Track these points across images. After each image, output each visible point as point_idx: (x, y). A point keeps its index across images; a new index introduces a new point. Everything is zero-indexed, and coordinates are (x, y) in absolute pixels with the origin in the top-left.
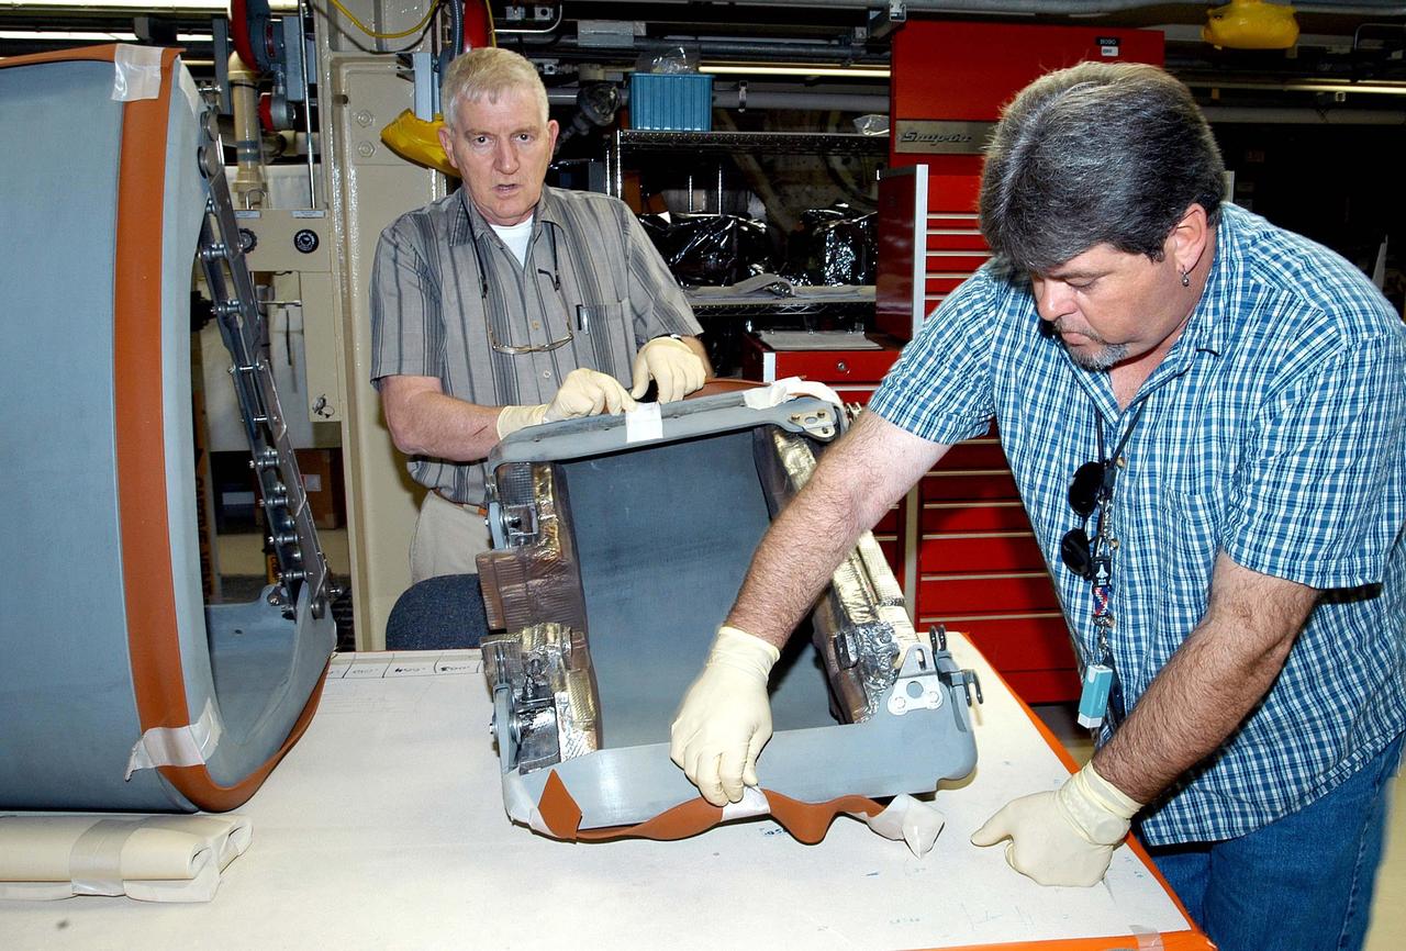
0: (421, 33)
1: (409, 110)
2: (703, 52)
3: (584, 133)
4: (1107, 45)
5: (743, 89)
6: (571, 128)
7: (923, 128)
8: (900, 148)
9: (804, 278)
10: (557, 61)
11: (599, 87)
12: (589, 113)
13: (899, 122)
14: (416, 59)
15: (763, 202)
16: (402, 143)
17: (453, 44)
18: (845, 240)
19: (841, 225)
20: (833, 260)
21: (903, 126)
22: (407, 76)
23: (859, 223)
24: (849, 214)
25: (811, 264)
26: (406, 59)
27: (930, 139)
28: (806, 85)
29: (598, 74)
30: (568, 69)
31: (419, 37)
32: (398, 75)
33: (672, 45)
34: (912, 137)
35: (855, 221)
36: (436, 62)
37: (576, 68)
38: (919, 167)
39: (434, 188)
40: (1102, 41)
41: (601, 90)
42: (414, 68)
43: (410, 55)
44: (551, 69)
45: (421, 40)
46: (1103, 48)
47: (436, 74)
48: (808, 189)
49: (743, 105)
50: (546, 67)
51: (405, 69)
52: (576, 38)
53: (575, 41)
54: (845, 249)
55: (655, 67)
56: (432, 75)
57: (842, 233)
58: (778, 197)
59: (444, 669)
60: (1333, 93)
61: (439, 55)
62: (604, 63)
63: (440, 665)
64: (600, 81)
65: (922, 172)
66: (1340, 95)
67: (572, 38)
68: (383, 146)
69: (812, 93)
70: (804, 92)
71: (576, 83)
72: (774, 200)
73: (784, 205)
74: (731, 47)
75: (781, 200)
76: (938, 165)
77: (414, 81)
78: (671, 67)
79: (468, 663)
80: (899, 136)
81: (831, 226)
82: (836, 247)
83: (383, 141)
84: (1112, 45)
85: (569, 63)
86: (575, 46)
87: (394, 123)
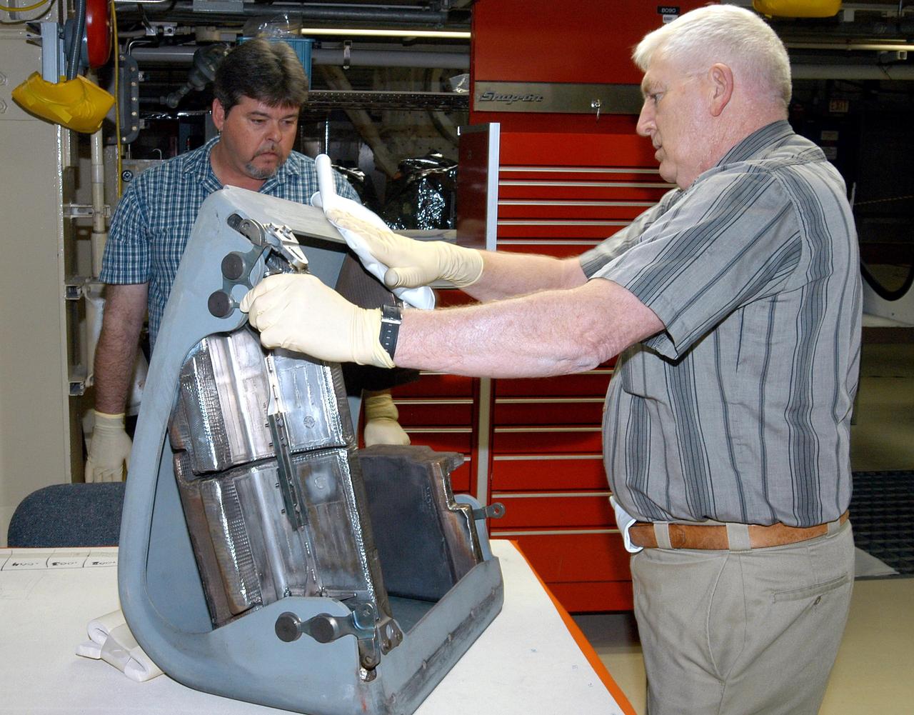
0: (50, 3)
1: (37, 73)
2: (304, 17)
3: (201, 89)
4: (668, 14)
5: (348, 48)
6: (188, 84)
7: (500, 88)
8: (478, 106)
9: (398, 222)
10: (176, 24)
11: (215, 47)
12: (204, 70)
13: (477, 84)
14: (44, 27)
15: (372, 149)
16: (30, 102)
17: (77, 13)
18: (436, 188)
19: (433, 174)
20: (424, 205)
21: (481, 87)
22: (36, 42)
23: (449, 171)
24: (442, 163)
25: (406, 209)
26: (35, 28)
27: (507, 98)
28: (404, 45)
29: (214, 35)
30: (186, 30)
31: (48, 7)
32: (28, 42)
33: (279, 11)
34: (490, 96)
35: (445, 170)
36: (61, 30)
37: (193, 30)
38: (492, 125)
39: (59, 141)
40: (663, 10)
41: (216, 50)
42: (42, 36)
43: (39, 24)
44: (170, 31)
45: (49, 9)
46: (664, 16)
47: (61, 41)
48: (414, 138)
49: (347, 62)
50: (166, 29)
51: (34, 36)
52: (192, 4)
53: (189, 7)
54: (435, 196)
55: (261, 31)
56: (58, 43)
57: (433, 181)
58: (386, 145)
59: (54, 564)
60: (895, 52)
61: (64, 23)
62: (218, 26)
63: (52, 560)
64: (216, 42)
65: (494, 129)
66: (902, 54)
67: (188, 4)
68: (15, 104)
69: (410, 52)
70: (404, 51)
71: (193, 43)
72: (381, 148)
73: (391, 152)
74: (331, 13)
75: (388, 148)
76: (510, 122)
77: (42, 46)
78: (275, 32)
79: (76, 559)
80: (477, 96)
81: (424, 175)
82: (428, 195)
83: (13, 99)
84: (672, 14)
85: (187, 26)
86: (190, 11)
87: (23, 84)
